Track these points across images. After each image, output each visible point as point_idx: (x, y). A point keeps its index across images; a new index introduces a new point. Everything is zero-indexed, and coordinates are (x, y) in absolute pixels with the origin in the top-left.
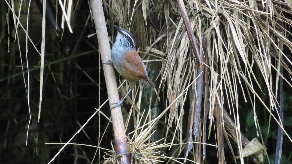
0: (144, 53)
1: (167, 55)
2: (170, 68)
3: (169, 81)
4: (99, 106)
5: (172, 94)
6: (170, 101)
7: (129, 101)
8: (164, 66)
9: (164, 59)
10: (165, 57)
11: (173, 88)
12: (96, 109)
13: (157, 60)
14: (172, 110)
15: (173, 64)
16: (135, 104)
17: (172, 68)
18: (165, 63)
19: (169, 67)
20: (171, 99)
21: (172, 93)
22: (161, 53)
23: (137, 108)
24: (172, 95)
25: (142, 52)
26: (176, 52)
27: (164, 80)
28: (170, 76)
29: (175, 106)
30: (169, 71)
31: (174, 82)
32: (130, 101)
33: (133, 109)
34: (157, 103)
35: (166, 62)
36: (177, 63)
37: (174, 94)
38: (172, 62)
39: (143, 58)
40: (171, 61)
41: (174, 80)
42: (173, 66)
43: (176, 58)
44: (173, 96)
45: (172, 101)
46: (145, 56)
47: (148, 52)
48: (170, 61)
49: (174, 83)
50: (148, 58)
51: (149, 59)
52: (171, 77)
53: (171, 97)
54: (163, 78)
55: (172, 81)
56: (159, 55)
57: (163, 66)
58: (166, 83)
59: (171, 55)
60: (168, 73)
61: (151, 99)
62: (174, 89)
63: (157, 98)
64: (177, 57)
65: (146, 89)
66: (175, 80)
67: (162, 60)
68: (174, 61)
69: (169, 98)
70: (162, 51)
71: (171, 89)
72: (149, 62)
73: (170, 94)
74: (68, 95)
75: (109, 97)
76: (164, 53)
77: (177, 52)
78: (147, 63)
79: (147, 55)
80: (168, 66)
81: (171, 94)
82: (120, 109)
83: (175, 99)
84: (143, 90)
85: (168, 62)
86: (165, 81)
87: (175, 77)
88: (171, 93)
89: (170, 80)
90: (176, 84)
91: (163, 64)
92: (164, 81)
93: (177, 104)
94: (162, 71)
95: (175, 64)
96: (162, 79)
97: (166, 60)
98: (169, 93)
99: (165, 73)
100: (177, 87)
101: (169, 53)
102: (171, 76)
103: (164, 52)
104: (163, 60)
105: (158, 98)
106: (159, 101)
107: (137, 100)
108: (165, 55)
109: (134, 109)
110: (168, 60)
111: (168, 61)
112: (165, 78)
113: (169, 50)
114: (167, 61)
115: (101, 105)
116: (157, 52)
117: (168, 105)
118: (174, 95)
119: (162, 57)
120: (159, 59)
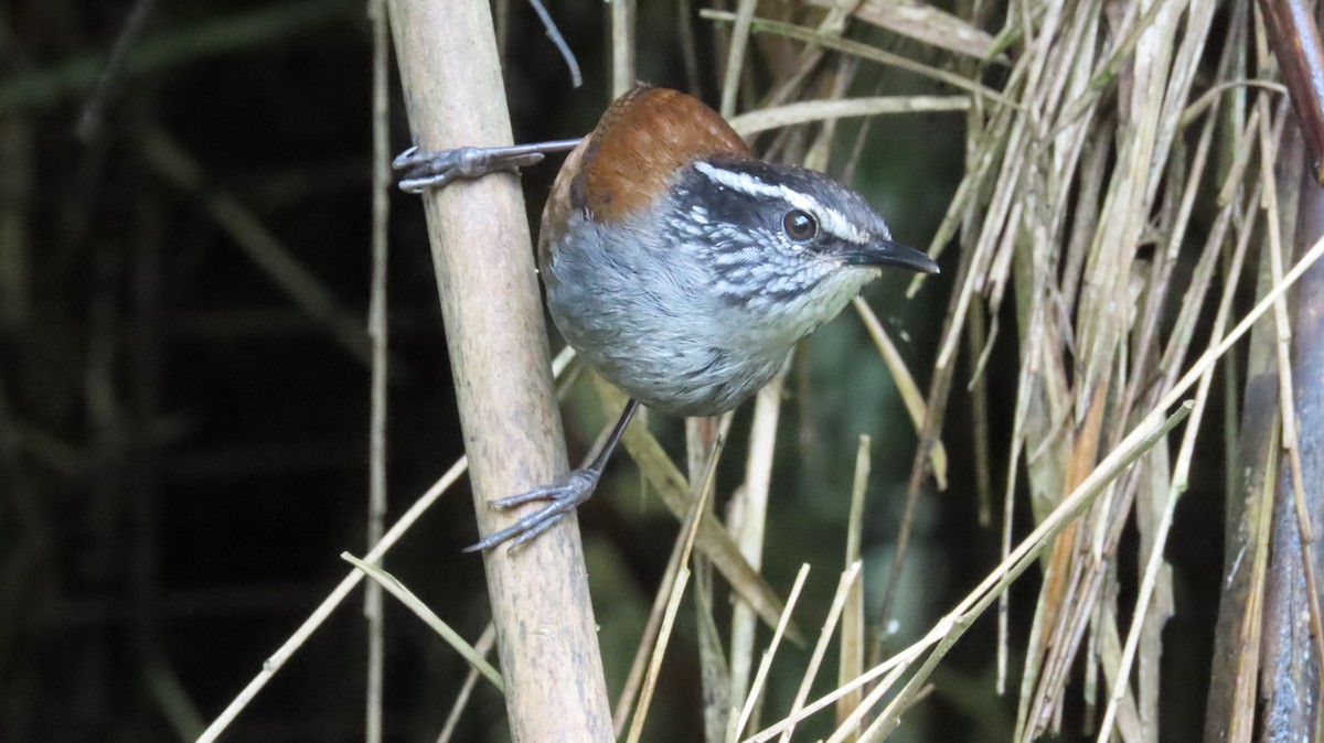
0: (799, 32)
1: (1013, 50)
2: (1044, 172)
3: (1029, 300)
4: (376, 526)
5: (1066, 423)
6: (1040, 484)
7: (659, 484)
8: (988, 159)
9: (991, 94)
10: (995, 76)
11: (1069, 363)
12: (346, 556)
13: (922, 103)
14: (1062, 567)
15: (1069, 140)
16: (712, 518)
17: (1062, 173)
18: (999, 133)
19: (1033, 169)
20: (1056, 464)
21: (1058, 413)
22: (962, 35)
23: (732, 551)
24: (1062, 435)
25: (783, 28)
26: (1104, 32)
27: (989, 286)
28: (1043, 250)
29: (1088, 530)
30: (1031, 201)
31: (1083, 307)
32: (671, 482)
33: (697, 560)
34: (912, 508)
35: (1006, 118)
36: (1106, 129)
37: (1080, 417)
38: (1063, 120)
39: (790, 76)
40: (1051, 108)
41: (1081, 284)
42: (1067, 156)
43: (1103, 82)
44: (1070, 436)
45: (1061, 488)
46: (810, 61)
47: (834, 24)
48: (1043, 110)
49: (1083, 320)
50: (842, 79)
51: (852, 93)
52: (1051, 260)
53: (1055, 447)
54: (983, 273)
55: (1064, 300)
56: (939, 56)
57: (978, 157)
58: (1006, 318)
59: (1056, 51)
60: (1029, 220)
61: (863, 464)
62: (1078, 377)
63: (919, 460)
64: (1107, 72)
65: (820, 382)
66: (1091, 294)
67: (963, 103)
68: (1084, 111)
69: (1031, 459)
70: (967, 18)
71: (1054, 378)
72: (846, 125)
73: (1038, 422)
74: (76, 427)
75: (469, 445)
76: (984, 37)
77: (1113, 23)
78: (829, 128)
79: (829, 60)
80: (1027, 154)
81: (1049, 424)
82: (575, 560)
83: (1089, 471)
84: (791, 383)
85: (1028, 126)
86: (997, 295)
87: (1091, 260)
88: (1048, 412)
89: (1047, 292)
90: (1103, 325)
91: (978, 143)
92: (983, 298)
93: (1112, 519)
94: (965, 203)
95: (1092, 138)
96: (971, 283)
97: (1004, 99)
98: (1031, 412)
99: (993, 223)
100: (1110, 356)
101: (1036, 33)
102: (1057, 255)
103: (992, 23)
104: (979, 104)
105: (928, 460)
106: (942, 483)
107: (730, 477)
108: (1002, 58)
109: (704, 557)
110: (1024, 106)
111: (1029, 113)
112: (1000, 274)
113: (1037, 11)
114: (1014, 114)
115: (389, 521)
116: (926, 26)
117: (1024, 526)
118: (1078, 433)
119: (972, 77)
120: (942, 89)
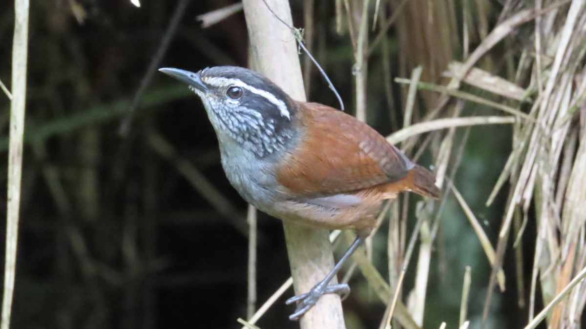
0: (439, 88)
1: (534, 96)
2: (548, 150)
3: (541, 206)
4: (251, 308)
5: (557, 262)
6: (546, 289)
7: (377, 288)
8: (523, 145)
9: (524, 115)
10: (526, 107)
11: (559, 235)
12: (240, 320)
13: (494, 120)
14: (556, 325)
15: (559, 136)
16: (400, 304)
17: (556, 150)
18: (527, 133)
19: (543, 149)
20: (554, 281)
21: (554, 257)
22: (510, 89)
23: (409, 318)
24: (555, 267)
25: (432, 86)
26: (574, 88)
27: (523, 201)
28: (547, 185)
29: (567, 309)
30: (542, 163)
31: (565, 210)
32: (382, 288)
33: (394, 322)
34: (489, 300)
35: (530, 126)
36: (575, 132)
37: (563, 258)
38: (556, 127)
39: (434, 108)
40: (550, 122)
41: (564, 200)
42: (558, 143)
43: (574, 110)
44: (559, 267)
45: (555, 290)
46: (443, 101)
47: (454, 85)
48: (547, 123)
49: (565, 216)
50: (458, 109)
51: (464, 114)
52: (551, 189)
53: (553, 272)
54: (520, 196)
55: (556, 207)
56: (501, 99)
57: (518, 143)
58: (531, 214)
59: (553, 97)
60: (541, 172)
61: (467, 280)
62: (563, 241)
63: (492, 278)
64: (575, 106)
65: (448, 244)
66: (568, 204)
67: (511, 120)
68: (565, 123)
69: (542, 277)
70: (513, 82)
71: (552, 241)
72: (460, 130)
73: (545, 261)
75: (293, 271)
76: (521, 90)
77: (578, 84)
78: (452, 132)
79: (452, 101)
80: (540, 141)
81: (549, 263)
82: (340, 322)
83: (567, 285)
84: (435, 244)
85: (541, 130)
86: (527, 205)
87: (568, 189)
88: (549, 257)
89: (549, 204)
90: (574, 218)
91: (518, 137)
92: (520, 207)
93: (578, 304)
94: (512, 164)
95: (569, 135)
96: (514, 200)
97: (529, 118)
98: (542, 257)
99: (525, 173)
100: (577, 232)
101: (544, 88)
102: (553, 186)
103: (525, 84)
104: (519, 120)
105: (496, 278)
106: (503, 288)
107: (409, 285)
108: (529, 100)
109: (397, 322)
110: (539, 120)
111: (540, 124)
112: (528, 195)
113: (544, 79)
114: (534, 125)
115: (259, 304)
116: (495, 85)
117: (539, 307)
118: (563, 266)
119: (515, 107)
120: (502, 113)
